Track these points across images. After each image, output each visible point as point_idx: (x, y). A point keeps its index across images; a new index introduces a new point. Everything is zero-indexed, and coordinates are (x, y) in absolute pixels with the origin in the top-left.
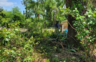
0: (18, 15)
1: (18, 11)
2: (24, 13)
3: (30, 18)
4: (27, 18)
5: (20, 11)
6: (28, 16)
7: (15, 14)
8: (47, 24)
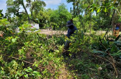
0: (64, 14)
1: (64, 9)
2: (71, 11)
3: (77, 16)
4: (75, 17)
5: (66, 8)
6: (75, 14)
7: (61, 13)
8: (101, 24)
